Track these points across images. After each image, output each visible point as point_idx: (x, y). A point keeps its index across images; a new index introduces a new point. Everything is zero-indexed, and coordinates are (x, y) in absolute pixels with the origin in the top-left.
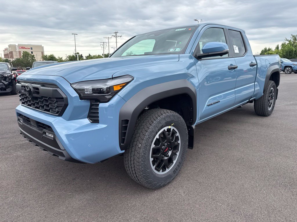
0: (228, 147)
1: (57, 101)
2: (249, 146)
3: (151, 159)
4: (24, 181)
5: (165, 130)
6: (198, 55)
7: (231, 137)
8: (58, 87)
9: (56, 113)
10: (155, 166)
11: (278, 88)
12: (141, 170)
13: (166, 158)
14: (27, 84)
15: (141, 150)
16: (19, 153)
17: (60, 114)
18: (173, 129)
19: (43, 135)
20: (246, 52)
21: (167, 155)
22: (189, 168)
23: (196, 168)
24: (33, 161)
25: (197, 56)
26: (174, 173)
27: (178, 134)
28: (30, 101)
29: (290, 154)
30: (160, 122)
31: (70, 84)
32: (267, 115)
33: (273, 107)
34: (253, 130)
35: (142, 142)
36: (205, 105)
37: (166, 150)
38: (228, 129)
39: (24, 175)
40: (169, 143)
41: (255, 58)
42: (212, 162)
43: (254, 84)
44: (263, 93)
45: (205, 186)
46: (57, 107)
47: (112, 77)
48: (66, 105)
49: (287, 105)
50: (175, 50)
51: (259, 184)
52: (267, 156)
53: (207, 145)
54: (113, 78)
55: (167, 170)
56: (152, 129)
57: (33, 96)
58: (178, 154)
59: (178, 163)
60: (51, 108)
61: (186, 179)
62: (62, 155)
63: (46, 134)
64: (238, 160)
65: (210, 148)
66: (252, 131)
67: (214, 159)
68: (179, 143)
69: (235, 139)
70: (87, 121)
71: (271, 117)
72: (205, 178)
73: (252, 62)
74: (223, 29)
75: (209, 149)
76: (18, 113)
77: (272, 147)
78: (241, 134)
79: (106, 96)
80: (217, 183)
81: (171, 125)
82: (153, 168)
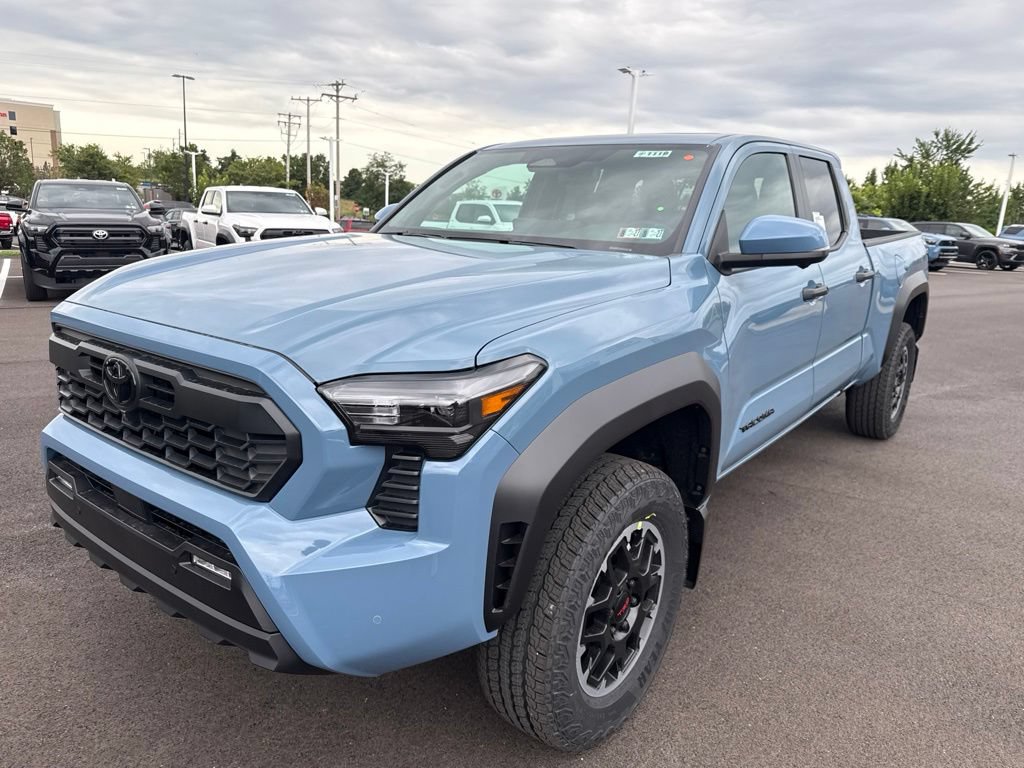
0: (789, 564)
1: (252, 445)
2: (854, 561)
3: (581, 650)
4: (68, 712)
5: (625, 538)
6: (723, 256)
7: (789, 519)
8: (264, 395)
9: (247, 490)
10: (588, 672)
11: (917, 344)
12: (549, 695)
13: (620, 636)
14: (110, 354)
15: (555, 627)
16: (24, 581)
17: (265, 493)
18: (649, 531)
19: (181, 564)
20: (843, 231)
21: (625, 623)
22: (678, 654)
23: (702, 652)
24: (90, 617)
25: (722, 260)
26: (641, 686)
27: (659, 547)
28: (118, 417)
29: (990, 594)
30: (615, 517)
31: (315, 383)
32: (885, 436)
33: (903, 408)
34: (851, 494)
35: (558, 597)
36: (733, 428)
37: (624, 608)
38: (771, 490)
39: (65, 683)
40: (632, 583)
41: (867, 251)
42: (748, 625)
43: (860, 338)
44: (882, 365)
45: (747, 731)
46: (254, 465)
47: (472, 365)
48: (294, 463)
49: (935, 397)
50: (645, 233)
51: (920, 719)
52: (920, 604)
53: (717, 555)
54: (477, 369)
55: (622, 677)
56: (593, 545)
57: (141, 406)
58: (654, 614)
59: (653, 649)
60: (220, 465)
61: (676, 702)
62: (264, 649)
63: (191, 560)
64: (831, 618)
65: (728, 567)
66: (849, 500)
67: (753, 615)
68: (660, 577)
69: (803, 531)
70: (363, 520)
71: (897, 444)
72: (741, 695)
73: (861, 267)
74: (785, 154)
75: (726, 571)
76: (49, 450)
77: (927, 564)
78: (818, 511)
79: (453, 438)
80: (784, 716)
81: (643, 519)
82: (583, 678)
